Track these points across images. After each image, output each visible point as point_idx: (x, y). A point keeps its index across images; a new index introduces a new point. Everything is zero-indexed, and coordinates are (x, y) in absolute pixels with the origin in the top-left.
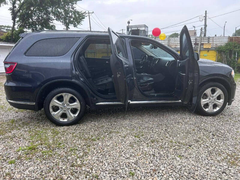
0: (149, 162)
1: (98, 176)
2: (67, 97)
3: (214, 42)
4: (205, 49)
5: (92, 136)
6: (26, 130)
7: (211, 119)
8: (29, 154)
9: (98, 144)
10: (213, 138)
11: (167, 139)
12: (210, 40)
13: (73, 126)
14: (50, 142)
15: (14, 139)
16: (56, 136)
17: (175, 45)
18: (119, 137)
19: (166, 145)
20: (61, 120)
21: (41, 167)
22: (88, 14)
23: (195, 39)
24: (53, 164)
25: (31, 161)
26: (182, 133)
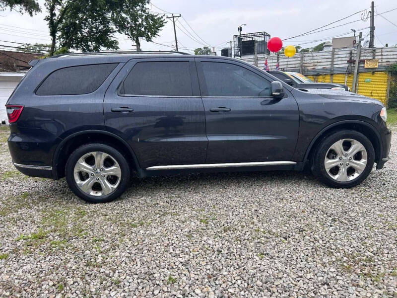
0: (207, 263)
1: (120, 282)
2: (100, 157)
3: (384, 57)
4: (366, 70)
5: (134, 220)
6: (41, 208)
7: (342, 192)
8: (31, 245)
9: (139, 232)
10: (331, 226)
11: (252, 226)
12: (377, 54)
13: (110, 203)
14: (69, 227)
15: (18, 222)
16: (80, 219)
17: (314, 66)
18: (176, 221)
19: (246, 237)
20: (92, 193)
21: (42, 265)
22: (172, 19)
23: (348, 52)
24: (60, 261)
25: (31, 256)
26: (282, 216)
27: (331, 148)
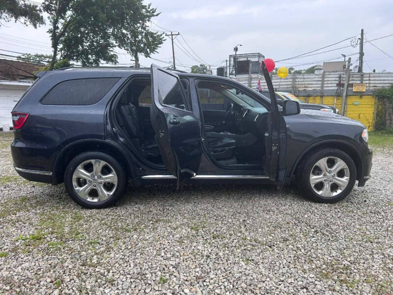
0: (196, 266)
1: (114, 281)
2: (98, 166)
3: (371, 82)
4: (355, 94)
5: (128, 225)
6: (39, 211)
7: (325, 207)
8: (30, 245)
9: (132, 237)
10: (313, 237)
11: (239, 234)
12: (365, 79)
13: (106, 210)
14: (66, 230)
15: (16, 223)
16: (77, 223)
17: (305, 87)
18: (168, 228)
19: (234, 244)
20: (89, 199)
21: (40, 264)
22: (171, 36)
23: (338, 76)
24: (58, 260)
25: (29, 255)
26: (268, 227)
27: (316, 164)
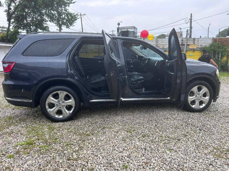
0: (141, 155)
1: (94, 169)
2: (62, 94)
3: (199, 43)
4: (190, 50)
5: (86, 132)
6: (23, 126)
7: (197, 114)
8: (26, 149)
9: (92, 139)
10: (200, 133)
11: (157, 134)
12: (196, 41)
13: (68, 122)
14: (47, 137)
15: (12, 134)
16: (52, 132)
17: (163, 46)
18: (112, 132)
19: (157, 140)
20: (57, 116)
21: (39, 161)
22: (80, 16)
23: (181, 40)
24: (50, 158)
25: (29, 155)
26: (171, 128)
27: (191, 90)
